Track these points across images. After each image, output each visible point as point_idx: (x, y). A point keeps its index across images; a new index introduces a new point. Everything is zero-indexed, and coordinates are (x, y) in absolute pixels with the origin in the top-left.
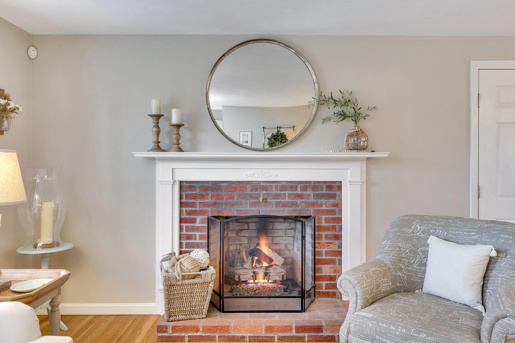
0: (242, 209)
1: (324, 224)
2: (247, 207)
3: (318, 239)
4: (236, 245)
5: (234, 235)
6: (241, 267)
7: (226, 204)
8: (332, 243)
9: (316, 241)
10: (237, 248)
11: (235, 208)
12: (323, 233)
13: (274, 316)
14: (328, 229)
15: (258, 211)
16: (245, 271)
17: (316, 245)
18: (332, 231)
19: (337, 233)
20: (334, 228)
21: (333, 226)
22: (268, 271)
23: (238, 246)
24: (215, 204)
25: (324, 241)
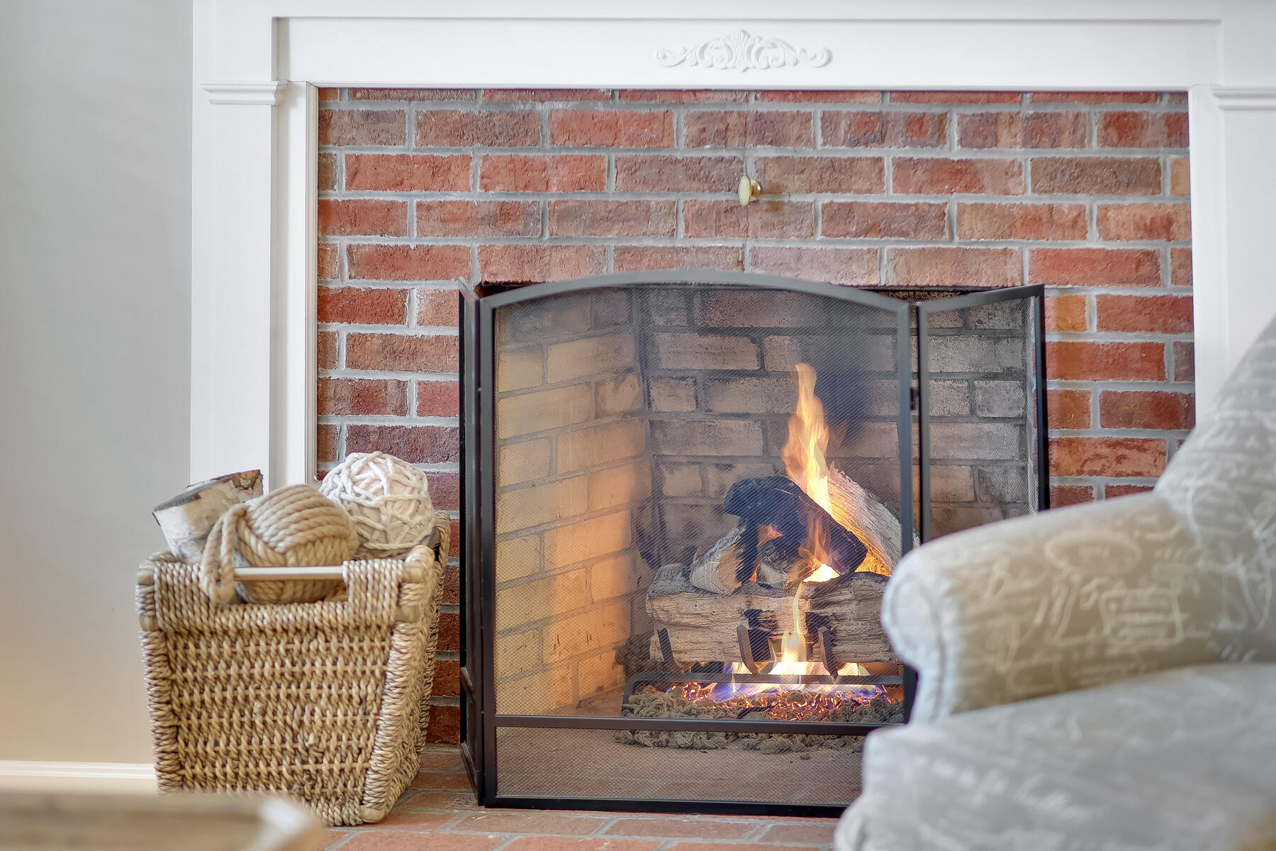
0: (648, 242)
1: (1094, 335)
2: (672, 233)
3: (1063, 422)
4: (696, 462)
5: (687, 406)
6: (679, 581)
7: (564, 215)
8: (1140, 447)
9: (1054, 434)
10: (704, 481)
11: (612, 239)
12: (1095, 389)
13: (740, 830)
14: (1116, 361)
15: (731, 258)
16: (705, 605)
17: (1055, 454)
18: (1140, 373)
19: (1170, 387)
20: (1152, 359)
21: (1145, 347)
22: (829, 611)
23: (712, 474)
24: (504, 214)
25: (1096, 430)
